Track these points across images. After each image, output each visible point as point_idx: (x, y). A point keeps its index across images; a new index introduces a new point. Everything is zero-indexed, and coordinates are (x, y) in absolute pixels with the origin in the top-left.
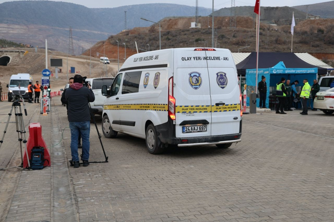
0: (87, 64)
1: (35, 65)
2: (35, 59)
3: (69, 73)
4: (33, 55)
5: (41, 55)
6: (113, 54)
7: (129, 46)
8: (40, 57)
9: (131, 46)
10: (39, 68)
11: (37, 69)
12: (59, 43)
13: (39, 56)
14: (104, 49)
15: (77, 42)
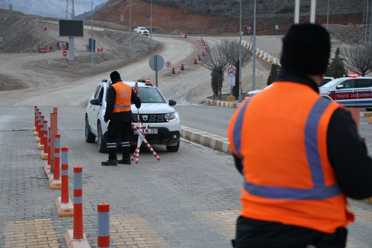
0: (107, 36)
1: (12, 35)
2: (9, 25)
3: (87, 51)
4: (5, 19)
5: (20, 17)
6: (147, 17)
7: (177, 4)
8: (17, 22)
9: (182, 4)
10: (22, 40)
11: (17, 43)
12: (31, 5)
13: (17, 20)
14: (130, 10)
15: (60, 3)
